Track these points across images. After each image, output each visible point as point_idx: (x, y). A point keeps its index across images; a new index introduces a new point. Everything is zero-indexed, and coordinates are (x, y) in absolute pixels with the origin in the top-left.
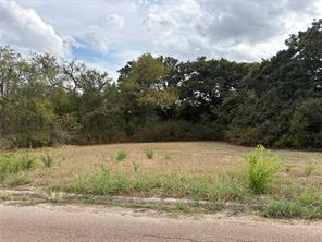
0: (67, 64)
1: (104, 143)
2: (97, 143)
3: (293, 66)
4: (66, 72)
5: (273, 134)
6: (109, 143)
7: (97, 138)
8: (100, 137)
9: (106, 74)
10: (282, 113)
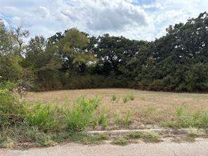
8: (47, 86)
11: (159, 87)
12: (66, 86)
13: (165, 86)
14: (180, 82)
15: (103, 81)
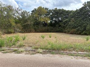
0: (16, 9)
1: (29, 32)
2: (27, 33)
3: (87, 11)
4: (16, 11)
5: (81, 31)
6: (30, 33)
7: (27, 31)
8: (28, 31)
9: (29, 12)
10: (84, 25)
11: (74, 32)
12: (36, 31)
13: (77, 32)
14: (84, 30)
15: (52, 29)
